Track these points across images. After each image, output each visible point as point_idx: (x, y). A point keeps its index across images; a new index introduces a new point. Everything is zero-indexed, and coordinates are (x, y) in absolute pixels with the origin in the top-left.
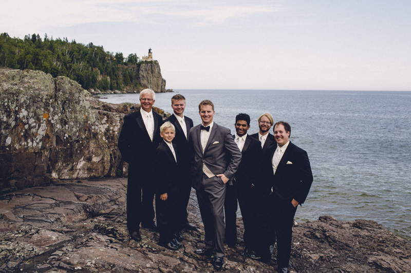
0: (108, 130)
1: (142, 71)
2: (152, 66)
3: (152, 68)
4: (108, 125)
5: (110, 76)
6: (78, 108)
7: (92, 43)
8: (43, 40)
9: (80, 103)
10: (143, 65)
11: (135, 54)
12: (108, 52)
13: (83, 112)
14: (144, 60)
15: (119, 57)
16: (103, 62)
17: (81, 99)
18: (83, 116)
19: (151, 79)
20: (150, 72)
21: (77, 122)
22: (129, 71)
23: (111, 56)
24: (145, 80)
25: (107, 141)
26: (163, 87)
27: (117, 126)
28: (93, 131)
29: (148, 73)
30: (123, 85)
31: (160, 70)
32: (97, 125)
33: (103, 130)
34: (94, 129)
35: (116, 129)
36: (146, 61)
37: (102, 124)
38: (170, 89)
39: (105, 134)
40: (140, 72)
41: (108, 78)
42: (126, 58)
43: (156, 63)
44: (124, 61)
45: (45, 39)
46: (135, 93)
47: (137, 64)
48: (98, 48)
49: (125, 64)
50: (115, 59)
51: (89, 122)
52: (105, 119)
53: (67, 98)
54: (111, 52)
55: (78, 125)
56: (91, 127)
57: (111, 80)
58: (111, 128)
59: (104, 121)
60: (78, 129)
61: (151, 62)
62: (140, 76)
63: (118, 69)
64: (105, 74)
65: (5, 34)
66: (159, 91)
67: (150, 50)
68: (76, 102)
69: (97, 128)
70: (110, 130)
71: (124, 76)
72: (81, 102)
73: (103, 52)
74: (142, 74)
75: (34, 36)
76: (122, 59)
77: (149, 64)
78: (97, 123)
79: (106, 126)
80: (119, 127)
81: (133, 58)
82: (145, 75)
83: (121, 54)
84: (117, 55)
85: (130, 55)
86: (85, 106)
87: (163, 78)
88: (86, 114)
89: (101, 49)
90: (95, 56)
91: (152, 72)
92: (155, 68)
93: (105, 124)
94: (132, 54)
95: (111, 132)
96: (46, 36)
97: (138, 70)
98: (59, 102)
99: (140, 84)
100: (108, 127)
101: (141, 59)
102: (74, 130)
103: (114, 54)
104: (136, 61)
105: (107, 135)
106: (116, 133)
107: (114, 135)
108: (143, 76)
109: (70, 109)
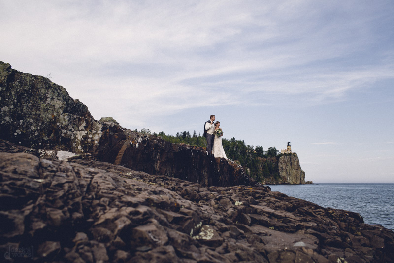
0: (85, 138)
1: (281, 163)
2: (292, 158)
3: (290, 160)
4: (86, 132)
5: (250, 169)
6: (43, 105)
7: (234, 138)
8: (192, 137)
9: (46, 100)
10: (282, 158)
11: (275, 147)
12: (249, 146)
13: (49, 111)
14: (283, 153)
15: (259, 150)
16: (244, 155)
17: (48, 96)
18: (50, 116)
19: (290, 171)
20: (289, 165)
21: (38, 120)
22: (269, 163)
23: (251, 150)
24: (284, 172)
25: (82, 150)
26: (302, 179)
27: (99, 134)
28: (63, 135)
29: (287, 165)
30: (262, 177)
31: (298, 162)
32: (71, 130)
33: (80, 137)
34: (66, 133)
35: (96, 137)
36: (285, 154)
37: (80, 131)
38: (310, 181)
39: (82, 142)
40: (280, 164)
41: (248, 169)
42: (266, 152)
43: (295, 155)
44: (264, 154)
45: (194, 136)
46: (274, 184)
47: (276, 157)
48: (240, 142)
49: (265, 156)
50: (255, 152)
51: (58, 124)
52: (84, 124)
53: (25, 90)
54: (251, 146)
55: (40, 124)
56: (60, 130)
57: (250, 172)
58: (90, 136)
59: (81, 127)
60: (39, 128)
61: (290, 154)
62: (279, 168)
63: (257, 161)
64: (246, 166)
65: (162, 132)
66: (299, 182)
67: (288, 143)
68: (41, 99)
69: (69, 133)
70: (89, 138)
71: (264, 167)
72: (49, 99)
73: (244, 146)
74: (281, 166)
75: (185, 133)
76: (262, 152)
77: (288, 157)
78: (70, 127)
79: (84, 133)
80: (100, 135)
81: (272, 151)
82: (284, 167)
83: (261, 148)
84: (257, 148)
85: (269, 148)
86: (54, 105)
87: (302, 170)
88: (55, 114)
89: (242, 143)
90: (237, 149)
91: (291, 164)
92: (294, 161)
93: (82, 130)
94: (271, 147)
95: (89, 140)
96: (195, 133)
97: (277, 163)
98: (13, 93)
99: (279, 176)
100: (87, 134)
101: (280, 152)
102: (33, 128)
103: (254, 148)
104: (276, 154)
105: (84, 143)
106: (96, 142)
107: (93, 144)
108: (282, 169)
109: (30, 104)
